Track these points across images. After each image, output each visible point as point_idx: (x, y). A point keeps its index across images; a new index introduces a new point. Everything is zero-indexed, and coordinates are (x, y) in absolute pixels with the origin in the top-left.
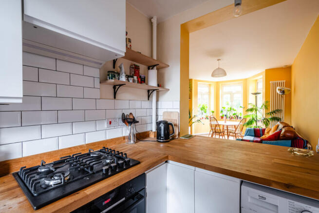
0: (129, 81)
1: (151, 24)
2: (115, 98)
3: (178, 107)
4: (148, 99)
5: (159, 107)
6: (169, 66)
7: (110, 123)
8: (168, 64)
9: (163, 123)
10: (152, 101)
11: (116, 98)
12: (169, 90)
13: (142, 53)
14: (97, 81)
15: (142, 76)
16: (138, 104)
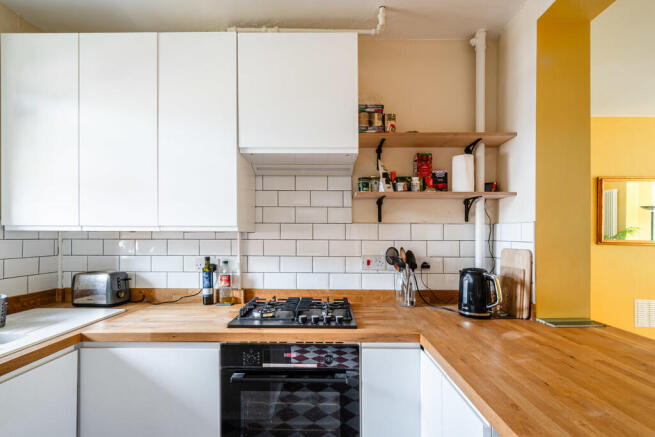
0: (395, 189)
1: (472, 50)
2: (380, 220)
3: (531, 237)
4: (467, 219)
5: (498, 237)
6: (515, 134)
7: (369, 263)
8: (514, 131)
9: (472, 274)
10: (474, 224)
11: (383, 220)
12: (515, 194)
13: (420, 131)
14: (348, 196)
15: (439, 173)
16: (433, 231)
